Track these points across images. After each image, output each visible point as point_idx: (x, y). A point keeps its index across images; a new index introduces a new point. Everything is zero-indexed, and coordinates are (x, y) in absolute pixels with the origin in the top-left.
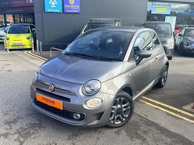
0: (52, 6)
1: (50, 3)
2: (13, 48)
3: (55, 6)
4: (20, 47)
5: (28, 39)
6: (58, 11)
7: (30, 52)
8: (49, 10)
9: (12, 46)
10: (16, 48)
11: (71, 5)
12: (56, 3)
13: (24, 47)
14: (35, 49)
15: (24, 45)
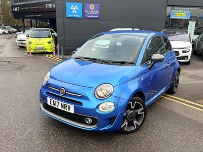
0: (73, 12)
1: (71, 8)
2: (35, 51)
3: (76, 12)
4: (42, 51)
5: (49, 43)
6: (79, 16)
7: (51, 55)
8: (70, 16)
9: (35, 50)
10: (38, 51)
11: (91, 10)
12: (77, 9)
13: (46, 51)
14: (56, 52)
15: (45, 49)
